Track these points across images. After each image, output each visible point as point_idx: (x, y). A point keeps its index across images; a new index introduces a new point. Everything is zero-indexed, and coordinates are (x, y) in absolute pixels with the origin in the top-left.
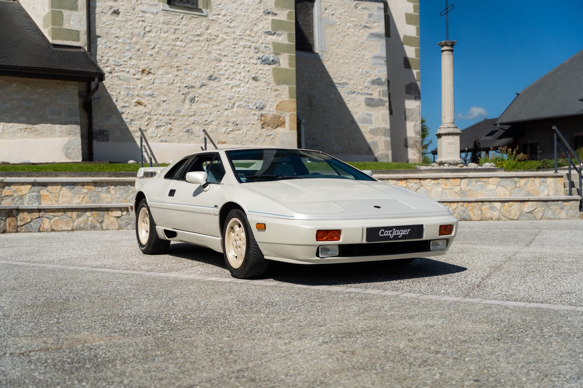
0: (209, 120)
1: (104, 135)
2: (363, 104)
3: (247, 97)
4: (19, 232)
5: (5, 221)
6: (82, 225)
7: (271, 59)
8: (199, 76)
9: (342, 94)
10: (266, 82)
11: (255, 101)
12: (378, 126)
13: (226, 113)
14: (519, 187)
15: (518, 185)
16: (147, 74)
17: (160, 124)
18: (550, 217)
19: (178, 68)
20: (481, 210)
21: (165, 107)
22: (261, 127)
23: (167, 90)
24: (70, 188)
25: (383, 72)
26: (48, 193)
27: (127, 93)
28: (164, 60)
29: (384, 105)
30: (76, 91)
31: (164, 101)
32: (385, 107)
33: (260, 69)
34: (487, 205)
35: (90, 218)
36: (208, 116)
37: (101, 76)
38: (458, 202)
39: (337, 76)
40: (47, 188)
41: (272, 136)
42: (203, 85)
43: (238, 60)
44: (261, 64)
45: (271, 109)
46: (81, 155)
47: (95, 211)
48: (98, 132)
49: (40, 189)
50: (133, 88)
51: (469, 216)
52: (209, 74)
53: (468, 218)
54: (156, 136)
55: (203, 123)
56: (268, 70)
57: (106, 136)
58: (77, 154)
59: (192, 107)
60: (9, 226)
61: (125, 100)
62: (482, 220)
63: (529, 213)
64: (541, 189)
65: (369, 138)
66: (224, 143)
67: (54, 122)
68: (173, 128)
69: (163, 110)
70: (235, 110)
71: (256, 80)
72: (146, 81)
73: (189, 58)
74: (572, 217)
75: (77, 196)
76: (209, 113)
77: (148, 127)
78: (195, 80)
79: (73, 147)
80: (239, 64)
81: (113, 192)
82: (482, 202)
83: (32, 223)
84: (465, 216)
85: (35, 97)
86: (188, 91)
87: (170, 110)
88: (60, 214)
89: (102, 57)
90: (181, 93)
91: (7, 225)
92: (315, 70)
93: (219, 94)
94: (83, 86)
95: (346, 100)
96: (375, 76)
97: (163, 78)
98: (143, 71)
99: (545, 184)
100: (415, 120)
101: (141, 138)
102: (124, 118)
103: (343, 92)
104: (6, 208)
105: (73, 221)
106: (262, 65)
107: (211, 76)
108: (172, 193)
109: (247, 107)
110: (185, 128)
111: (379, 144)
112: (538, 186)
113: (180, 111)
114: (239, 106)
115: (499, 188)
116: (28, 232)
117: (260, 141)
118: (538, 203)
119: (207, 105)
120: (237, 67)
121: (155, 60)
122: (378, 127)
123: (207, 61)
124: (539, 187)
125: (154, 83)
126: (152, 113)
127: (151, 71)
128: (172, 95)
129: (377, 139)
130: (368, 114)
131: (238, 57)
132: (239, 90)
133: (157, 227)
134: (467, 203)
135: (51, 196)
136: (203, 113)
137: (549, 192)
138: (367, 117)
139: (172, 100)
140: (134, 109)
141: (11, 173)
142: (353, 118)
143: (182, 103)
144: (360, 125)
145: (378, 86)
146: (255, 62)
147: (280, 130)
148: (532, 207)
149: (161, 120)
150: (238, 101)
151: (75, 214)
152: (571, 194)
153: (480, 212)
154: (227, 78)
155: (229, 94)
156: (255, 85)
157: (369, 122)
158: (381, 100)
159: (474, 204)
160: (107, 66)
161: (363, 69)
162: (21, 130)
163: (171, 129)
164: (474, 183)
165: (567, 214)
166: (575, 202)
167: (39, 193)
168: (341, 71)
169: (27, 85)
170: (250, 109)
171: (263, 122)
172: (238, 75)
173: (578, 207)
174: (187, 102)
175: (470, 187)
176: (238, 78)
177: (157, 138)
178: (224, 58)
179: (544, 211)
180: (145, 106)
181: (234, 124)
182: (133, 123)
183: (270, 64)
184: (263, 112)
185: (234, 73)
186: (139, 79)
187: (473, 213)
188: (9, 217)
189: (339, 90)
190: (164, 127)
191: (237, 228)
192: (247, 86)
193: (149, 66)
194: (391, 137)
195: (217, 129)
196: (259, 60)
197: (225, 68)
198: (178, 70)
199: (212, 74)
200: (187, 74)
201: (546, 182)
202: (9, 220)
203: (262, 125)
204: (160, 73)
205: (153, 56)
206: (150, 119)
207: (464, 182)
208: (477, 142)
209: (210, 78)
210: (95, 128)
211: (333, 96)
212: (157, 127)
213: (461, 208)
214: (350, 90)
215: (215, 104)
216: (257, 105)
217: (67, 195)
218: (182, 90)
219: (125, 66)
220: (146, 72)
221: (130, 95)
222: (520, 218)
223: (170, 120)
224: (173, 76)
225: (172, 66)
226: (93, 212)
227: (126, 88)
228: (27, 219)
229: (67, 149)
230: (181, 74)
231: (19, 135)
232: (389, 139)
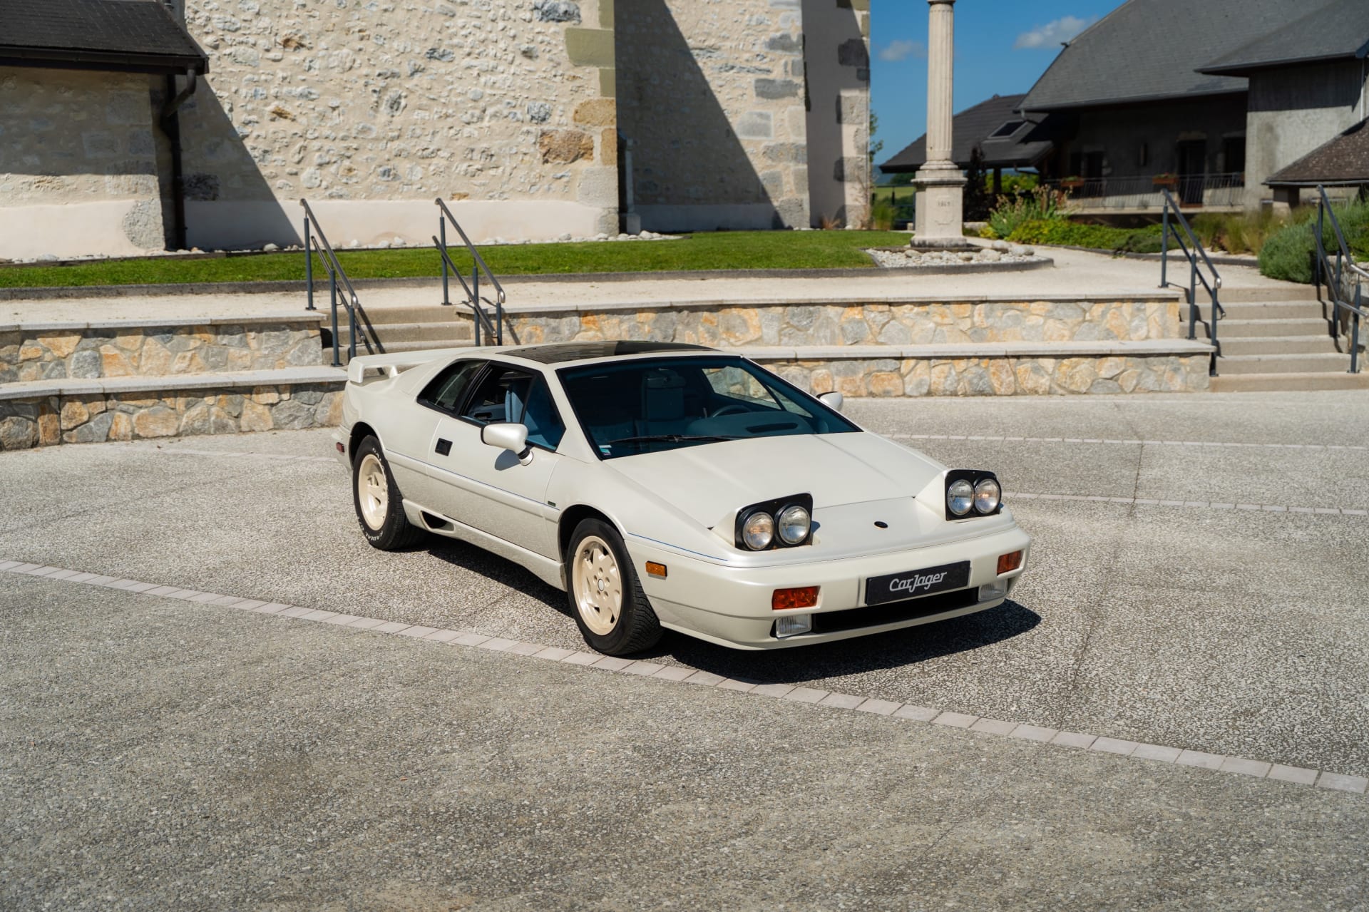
0: (432, 148)
1: (206, 187)
2: (752, 92)
3: (512, 94)
4: (67, 443)
5: (35, 421)
6: (197, 424)
7: (563, 8)
8: (408, 50)
9: (708, 74)
10: (551, 60)
11: (528, 104)
12: (782, 140)
13: (467, 130)
14: (1091, 321)
15: (1088, 317)
16: (295, 49)
17: (327, 159)
18: (1151, 388)
19: (361, 34)
20: (1015, 374)
21: (337, 121)
22: (541, 160)
23: (339, 84)
24: (163, 339)
25: (793, 21)
26: (117, 352)
27: (253, 91)
28: (330, 17)
29: (795, 94)
30: (146, 95)
31: (334, 109)
32: (797, 98)
33: (539, 33)
34: (1027, 364)
35: (214, 410)
36: (428, 138)
37: (200, 64)
38: (969, 358)
39: (697, 31)
40: (113, 341)
41: (565, 179)
42: (417, 71)
43: (492, 12)
44: (541, 20)
45: (563, 120)
46: (162, 236)
47: (223, 394)
48: (194, 181)
49: (99, 343)
50: (266, 81)
51: (991, 386)
52: (429, 45)
53: (988, 390)
54: (320, 186)
55: (419, 154)
56: (555, 32)
57: (211, 188)
58: (155, 234)
59: (394, 119)
60: (45, 431)
61: (249, 107)
62: (1015, 394)
63: (1111, 379)
64: (1134, 324)
65: (761, 166)
66: (465, 196)
67: (99, 169)
68: (354, 167)
69: (331, 127)
70: (486, 123)
71: (530, 57)
72: (294, 64)
73: (386, 10)
74: (1194, 388)
75: (179, 354)
76: (431, 131)
77: (301, 165)
78: (399, 60)
79: (144, 218)
80: (493, 21)
81: (253, 344)
82: (1018, 357)
83: (92, 424)
84: (981, 385)
85: (57, 109)
86: (384, 84)
87: (347, 127)
88: (149, 402)
89: (196, 12)
90: (370, 88)
91: (41, 429)
92: (649, 19)
93: (451, 90)
94: (158, 81)
95: (713, 86)
96: (777, 30)
97: (330, 56)
98: (286, 42)
99: (1142, 315)
100: (857, 121)
101: (306, 221)
102: (248, 149)
103: (708, 67)
104: (37, 395)
105: (178, 417)
106: (543, 23)
107: (434, 50)
108: (444, 447)
109: (511, 116)
110: (380, 166)
111: (785, 179)
112: (1128, 319)
113: (370, 129)
114: (494, 115)
115: (1051, 321)
116: (86, 442)
117: (540, 191)
118: (1129, 359)
119: (427, 114)
120: (489, 29)
121: (311, 16)
122: (781, 142)
123: (424, 16)
124: (1131, 321)
125: (310, 68)
126: (309, 136)
127: (303, 42)
128: (351, 94)
129: (779, 167)
130: (761, 115)
131: (492, 6)
132: (493, 79)
133: (404, 501)
134: (986, 361)
135: (122, 356)
136: (418, 132)
137: (1149, 331)
138: (759, 120)
139: (351, 104)
140: (270, 128)
141: (21, 291)
142: (727, 124)
143: (371, 112)
144: (744, 139)
145: (784, 53)
146: (528, 15)
147: (582, 164)
148: (1117, 368)
149: (329, 151)
150: (492, 105)
151: (181, 402)
152: (1192, 336)
153: (1012, 378)
154: (469, 54)
155: (474, 90)
156: (528, 68)
157: (764, 131)
158: (788, 84)
159: (1000, 362)
160: (207, 33)
161: (752, 15)
162: (30, 185)
163: (350, 170)
164: (999, 313)
165: (1185, 381)
166: (1202, 357)
167: (98, 351)
168: (705, 21)
169: (38, 83)
170: (518, 120)
171: (547, 148)
172: (491, 47)
173: (1208, 367)
174: (384, 108)
175: (991, 321)
176: (492, 53)
177: (321, 191)
178: (462, 8)
179: (1140, 374)
180: (293, 120)
181: (484, 155)
182: (268, 157)
183: (559, 21)
184: (545, 127)
185: (483, 42)
186: (279, 61)
187: (998, 379)
188: (43, 413)
189: (700, 64)
190: (335, 166)
191: (599, 556)
192: (512, 71)
193: (298, 30)
194: (809, 163)
195: (448, 167)
196: (535, 12)
197: (464, 32)
198: (362, 39)
199: (436, 46)
200: (382, 45)
201: (1145, 309)
202: (42, 420)
203: (545, 155)
204: (323, 45)
205: (306, 9)
206: (305, 148)
207: (980, 309)
208: (979, 151)
209: (432, 54)
210: (188, 171)
211: (687, 76)
212: (321, 165)
213: (974, 370)
214: (724, 62)
215: (444, 111)
216: (533, 112)
217: (158, 354)
218: (371, 81)
219: (248, 32)
220: (294, 44)
221: (259, 97)
222: (1093, 390)
223: (348, 149)
224: (351, 53)
225: (349, 30)
226: (220, 397)
227: (251, 80)
228: (81, 414)
229: (131, 226)
230: (369, 46)
231: (26, 195)
232: (805, 167)
